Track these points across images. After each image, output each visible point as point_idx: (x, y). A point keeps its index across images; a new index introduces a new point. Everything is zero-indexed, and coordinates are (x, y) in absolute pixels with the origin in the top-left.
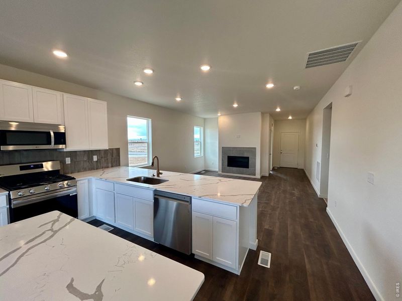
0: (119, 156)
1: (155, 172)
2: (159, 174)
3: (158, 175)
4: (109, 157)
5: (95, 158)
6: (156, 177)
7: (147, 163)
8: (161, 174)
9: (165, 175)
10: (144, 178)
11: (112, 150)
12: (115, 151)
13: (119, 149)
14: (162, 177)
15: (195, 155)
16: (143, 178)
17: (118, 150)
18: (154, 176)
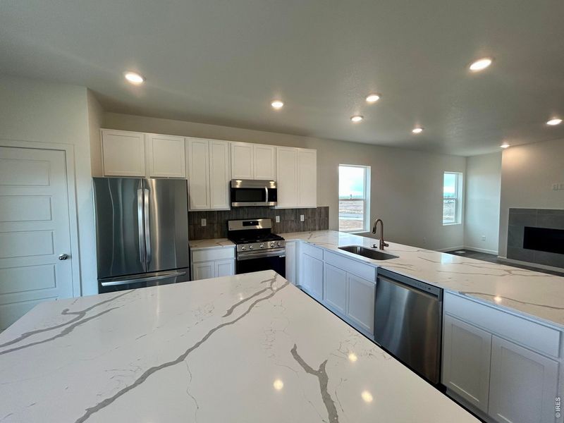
0: (328, 217)
1: (377, 242)
2: (383, 245)
3: (382, 247)
4: (317, 217)
5: (302, 218)
6: (378, 250)
7: (362, 228)
8: (387, 245)
9: (392, 248)
10: (361, 248)
11: (319, 208)
12: (323, 211)
13: (328, 207)
14: (387, 250)
15: (444, 221)
16: (359, 249)
17: (327, 209)
18: (374, 247)
